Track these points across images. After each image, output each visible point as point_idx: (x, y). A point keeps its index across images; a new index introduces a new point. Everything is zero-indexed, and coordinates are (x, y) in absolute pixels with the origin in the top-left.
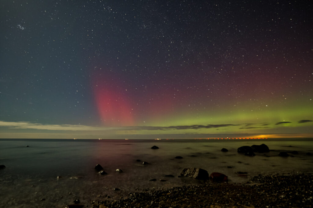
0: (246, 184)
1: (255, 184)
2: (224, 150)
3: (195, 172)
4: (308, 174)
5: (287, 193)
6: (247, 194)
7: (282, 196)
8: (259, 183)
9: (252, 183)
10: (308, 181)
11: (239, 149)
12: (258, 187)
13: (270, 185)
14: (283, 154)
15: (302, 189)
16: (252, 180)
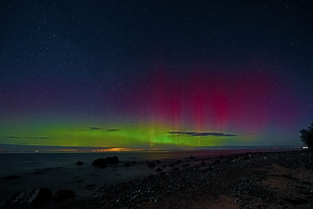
0: (92, 197)
1: (100, 194)
2: (80, 163)
3: (33, 194)
4: (138, 178)
5: (121, 197)
6: (90, 206)
7: (118, 200)
8: (103, 193)
9: (97, 194)
10: (137, 184)
11: (94, 161)
12: (101, 197)
13: (112, 192)
14: (127, 164)
15: (131, 191)
16: (98, 192)
